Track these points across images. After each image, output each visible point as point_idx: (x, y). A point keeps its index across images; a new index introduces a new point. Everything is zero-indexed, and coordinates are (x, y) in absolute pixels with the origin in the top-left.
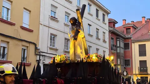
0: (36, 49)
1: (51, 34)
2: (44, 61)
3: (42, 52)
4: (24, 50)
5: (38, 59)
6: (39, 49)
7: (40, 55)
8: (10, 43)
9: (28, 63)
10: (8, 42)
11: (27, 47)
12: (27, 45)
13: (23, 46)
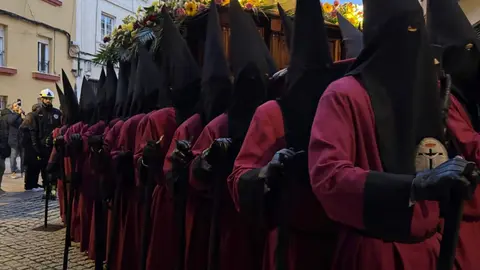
0: (70, 44)
1: (103, 14)
2: (88, 73)
3: (83, 53)
4: (43, 46)
5: (76, 68)
6: (75, 46)
7: (79, 59)
8: (9, 29)
9: (53, 74)
10: (5, 27)
11: (50, 39)
12: (50, 34)
13: (40, 36)
